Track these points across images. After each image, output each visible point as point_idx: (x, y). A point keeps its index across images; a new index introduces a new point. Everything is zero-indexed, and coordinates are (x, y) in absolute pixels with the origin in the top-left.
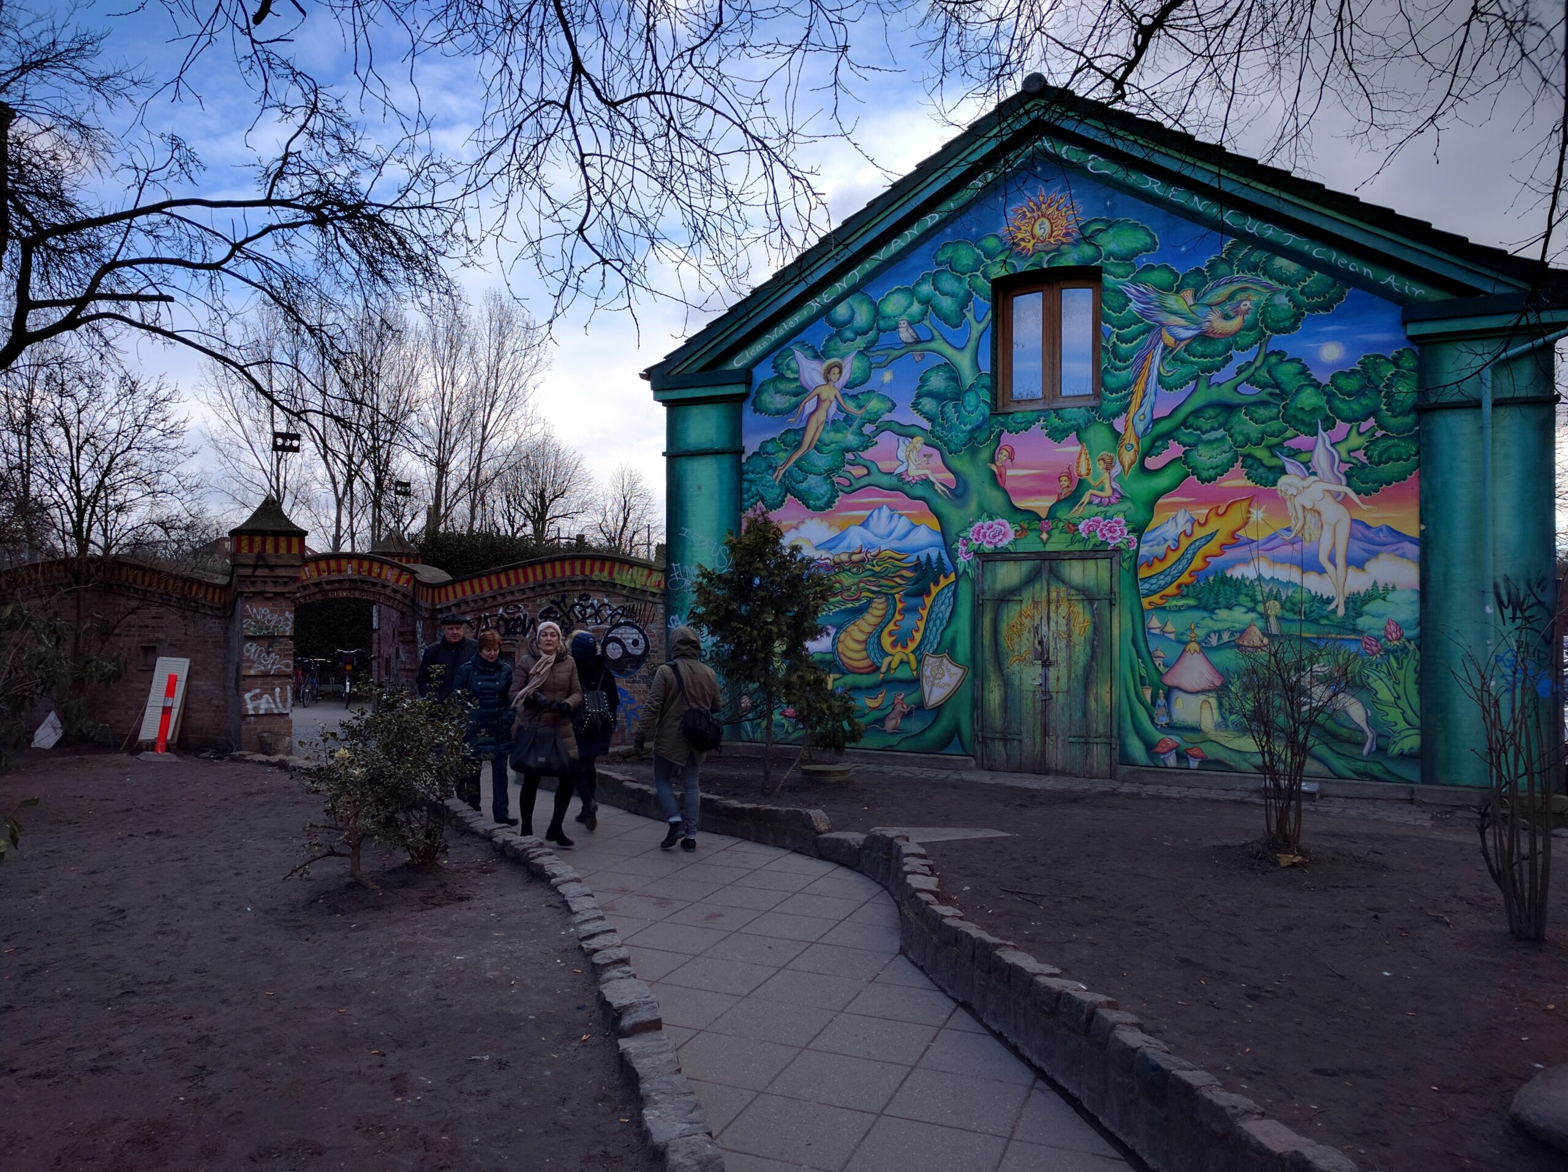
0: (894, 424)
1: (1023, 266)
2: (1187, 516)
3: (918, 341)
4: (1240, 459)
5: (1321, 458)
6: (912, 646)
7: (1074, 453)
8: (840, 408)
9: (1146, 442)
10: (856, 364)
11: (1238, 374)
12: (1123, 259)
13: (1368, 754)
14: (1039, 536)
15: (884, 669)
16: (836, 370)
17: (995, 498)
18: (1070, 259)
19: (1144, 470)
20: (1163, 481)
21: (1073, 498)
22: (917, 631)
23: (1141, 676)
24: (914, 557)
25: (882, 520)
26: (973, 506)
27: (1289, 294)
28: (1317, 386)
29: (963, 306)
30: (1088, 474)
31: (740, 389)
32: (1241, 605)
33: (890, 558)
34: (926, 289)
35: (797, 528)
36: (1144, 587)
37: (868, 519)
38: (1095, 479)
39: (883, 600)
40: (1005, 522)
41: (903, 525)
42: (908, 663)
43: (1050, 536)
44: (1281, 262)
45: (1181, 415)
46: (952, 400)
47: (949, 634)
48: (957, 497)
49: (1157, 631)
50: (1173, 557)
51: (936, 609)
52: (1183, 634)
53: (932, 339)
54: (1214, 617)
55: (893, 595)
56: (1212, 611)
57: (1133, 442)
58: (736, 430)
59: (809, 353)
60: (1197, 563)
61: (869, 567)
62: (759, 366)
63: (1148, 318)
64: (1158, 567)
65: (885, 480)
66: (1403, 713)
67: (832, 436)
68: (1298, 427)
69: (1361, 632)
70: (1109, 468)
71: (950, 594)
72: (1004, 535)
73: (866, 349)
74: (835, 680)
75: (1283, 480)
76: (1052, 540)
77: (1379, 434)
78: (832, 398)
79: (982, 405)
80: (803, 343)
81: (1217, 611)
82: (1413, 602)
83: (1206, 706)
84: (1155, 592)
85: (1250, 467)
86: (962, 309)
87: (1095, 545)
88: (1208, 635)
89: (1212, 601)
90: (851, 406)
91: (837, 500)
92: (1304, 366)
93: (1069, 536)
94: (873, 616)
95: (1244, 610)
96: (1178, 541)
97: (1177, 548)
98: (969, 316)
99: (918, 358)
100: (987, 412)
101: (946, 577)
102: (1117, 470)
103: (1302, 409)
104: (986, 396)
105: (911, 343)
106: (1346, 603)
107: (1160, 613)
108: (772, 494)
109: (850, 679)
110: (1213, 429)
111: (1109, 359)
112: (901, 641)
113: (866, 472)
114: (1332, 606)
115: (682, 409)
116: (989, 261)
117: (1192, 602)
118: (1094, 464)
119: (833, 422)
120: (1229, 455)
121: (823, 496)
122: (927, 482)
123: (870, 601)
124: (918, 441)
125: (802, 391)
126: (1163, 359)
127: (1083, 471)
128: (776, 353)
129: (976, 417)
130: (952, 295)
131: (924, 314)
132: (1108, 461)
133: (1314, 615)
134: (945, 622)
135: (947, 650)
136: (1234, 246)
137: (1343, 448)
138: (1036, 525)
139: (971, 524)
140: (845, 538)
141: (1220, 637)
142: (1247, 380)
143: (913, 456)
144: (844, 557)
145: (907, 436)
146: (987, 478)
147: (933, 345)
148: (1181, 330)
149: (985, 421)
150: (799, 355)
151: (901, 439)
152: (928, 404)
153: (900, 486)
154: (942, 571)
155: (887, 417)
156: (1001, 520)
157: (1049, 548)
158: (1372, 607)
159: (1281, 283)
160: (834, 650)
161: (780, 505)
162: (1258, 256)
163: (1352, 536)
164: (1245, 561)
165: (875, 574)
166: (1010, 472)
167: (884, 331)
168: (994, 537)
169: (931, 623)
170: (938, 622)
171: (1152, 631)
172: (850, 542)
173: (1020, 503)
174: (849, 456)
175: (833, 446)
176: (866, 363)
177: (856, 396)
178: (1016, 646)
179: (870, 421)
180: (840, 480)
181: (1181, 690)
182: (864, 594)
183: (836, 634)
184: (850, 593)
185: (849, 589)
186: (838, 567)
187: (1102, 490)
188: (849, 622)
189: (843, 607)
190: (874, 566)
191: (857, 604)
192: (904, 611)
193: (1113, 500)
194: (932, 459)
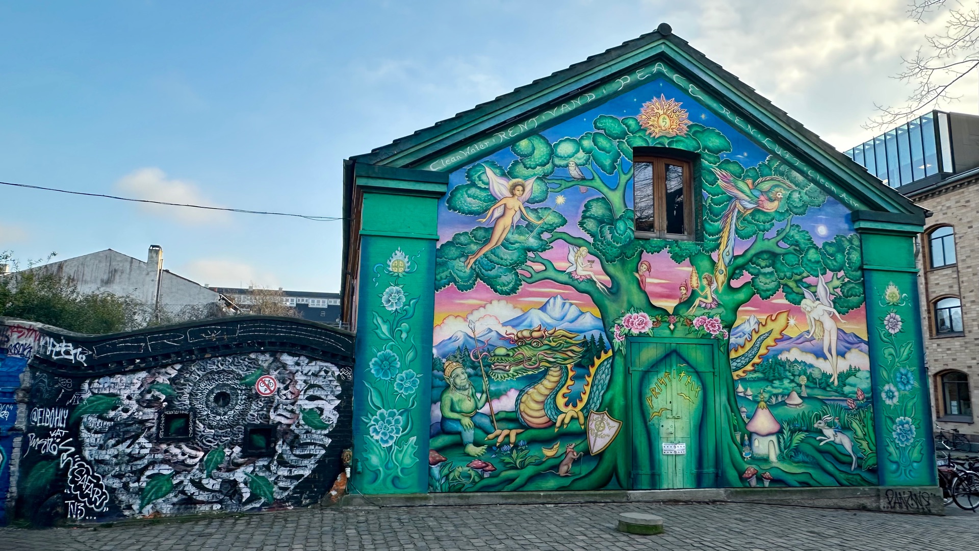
0: (565, 235)
1: (653, 143)
2: (756, 320)
3: (583, 179)
4: (782, 286)
5: (821, 290)
6: (580, 405)
7: (689, 272)
8: (522, 217)
9: (730, 269)
11: (778, 235)
12: (713, 152)
13: (855, 469)
14: (668, 327)
15: (558, 424)
16: (520, 188)
17: (639, 298)
18: (683, 146)
19: (730, 287)
20: (741, 296)
21: (688, 302)
22: (584, 394)
23: (734, 425)
24: (581, 336)
25: (556, 308)
26: (624, 302)
27: (800, 193)
28: (816, 248)
29: (615, 160)
30: (697, 287)
31: (438, 188)
32: (787, 378)
33: (563, 336)
34: (587, 143)
36: (733, 365)
37: (545, 305)
39: (558, 369)
40: (646, 315)
42: (578, 419)
43: (675, 327)
44: (795, 174)
45: (749, 255)
46: (608, 224)
47: (608, 396)
49: (742, 394)
50: (748, 346)
51: (598, 377)
52: (756, 396)
53: (593, 179)
54: (774, 385)
56: (772, 382)
57: (723, 269)
59: (498, 171)
60: (763, 351)
61: (546, 342)
62: (454, 173)
63: (728, 192)
64: (741, 352)
65: (559, 276)
66: (868, 444)
67: (515, 237)
68: (809, 271)
69: (845, 396)
70: (710, 284)
71: (609, 366)
72: (646, 324)
73: (544, 176)
75: (804, 301)
76: (676, 330)
77: (846, 280)
78: (517, 209)
79: (628, 230)
80: (493, 165)
81: (774, 382)
82: (867, 378)
83: (771, 443)
84: (740, 368)
85: (787, 292)
86: (613, 162)
87: (703, 335)
89: (771, 375)
90: (532, 217)
91: (520, 287)
92: (810, 236)
93: (688, 327)
94: (549, 381)
95: (789, 381)
96: (751, 336)
97: (751, 340)
98: (619, 168)
99: (583, 190)
100: (632, 236)
101: (606, 352)
102: (714, 286)
103: (810, 261)
104: (631, 225)
105: (578, 179)
106: (838, 378)
107: (743, 382)
108: (463, 278)
109: (530, 433)
110: (767, 266)
111: (707, 213)
113: (544, 268)
114: (832, 380)
116: (631, 135)
117: (760, 375)
118: (701, 281)
119: (517, 227)
120: (776, 283)
121: (509, 283)
122: (591, 281)
123: (547, 370)
124: (584, 250)
126: (738, 219)
127: (695, 285)
128: (469, 166)
129: (625, 239)
130: (607, 152)
131: (587, 160)
132: (709, 279)
133: (823, 385)
134: (605, 387)
135: (607, 408)
136: (771, 159)
137: (831, 286)
138: (666, 319)
139: (623, 315)
140: (526, 318)
141: (777, 399)
142: (782, 239)
143: (580, 260)
144: (526, 334)
145: (575, 245)
146: (632, 283)
147: (594, 184)
148: (746, 203)
149: (631, 242)
150: (489, 171)
151: (571, 247)
152: (591, 225)
153: (572, 283)
154: (603, 348)
155: (560, 229)
156: (643, 313)
157: (675, 335)
158: (851, 380)
159: (796, 186)
161: (470, 287)
162: (784, 168)
163: (838, 338)
164: (789, 350)
166: (648, 280)
167: (558, 167)
168: (639, 325)
169: (595, 388)
170: (600, 387)
171: (740, 394)
172: (531, 322)
173: (657, 303)
174: (530, 254)
175: (517, 245)
176: (544, 188)
177: (536, 210)
178: (655, 406)
179: (547, 230)
180: (522, 272)
181: (758, 434)
182: (541, 364)
183: (519, 395)
184: (530, 363)
185: (530, 359)
186: (520, 341)
187: (706, 298)
188: (529, 386)
189: (525, 374)
190: (550, 342)
191: (536, 372)
192: (574, 378)
193: (713, 306)
194: (593, 265)
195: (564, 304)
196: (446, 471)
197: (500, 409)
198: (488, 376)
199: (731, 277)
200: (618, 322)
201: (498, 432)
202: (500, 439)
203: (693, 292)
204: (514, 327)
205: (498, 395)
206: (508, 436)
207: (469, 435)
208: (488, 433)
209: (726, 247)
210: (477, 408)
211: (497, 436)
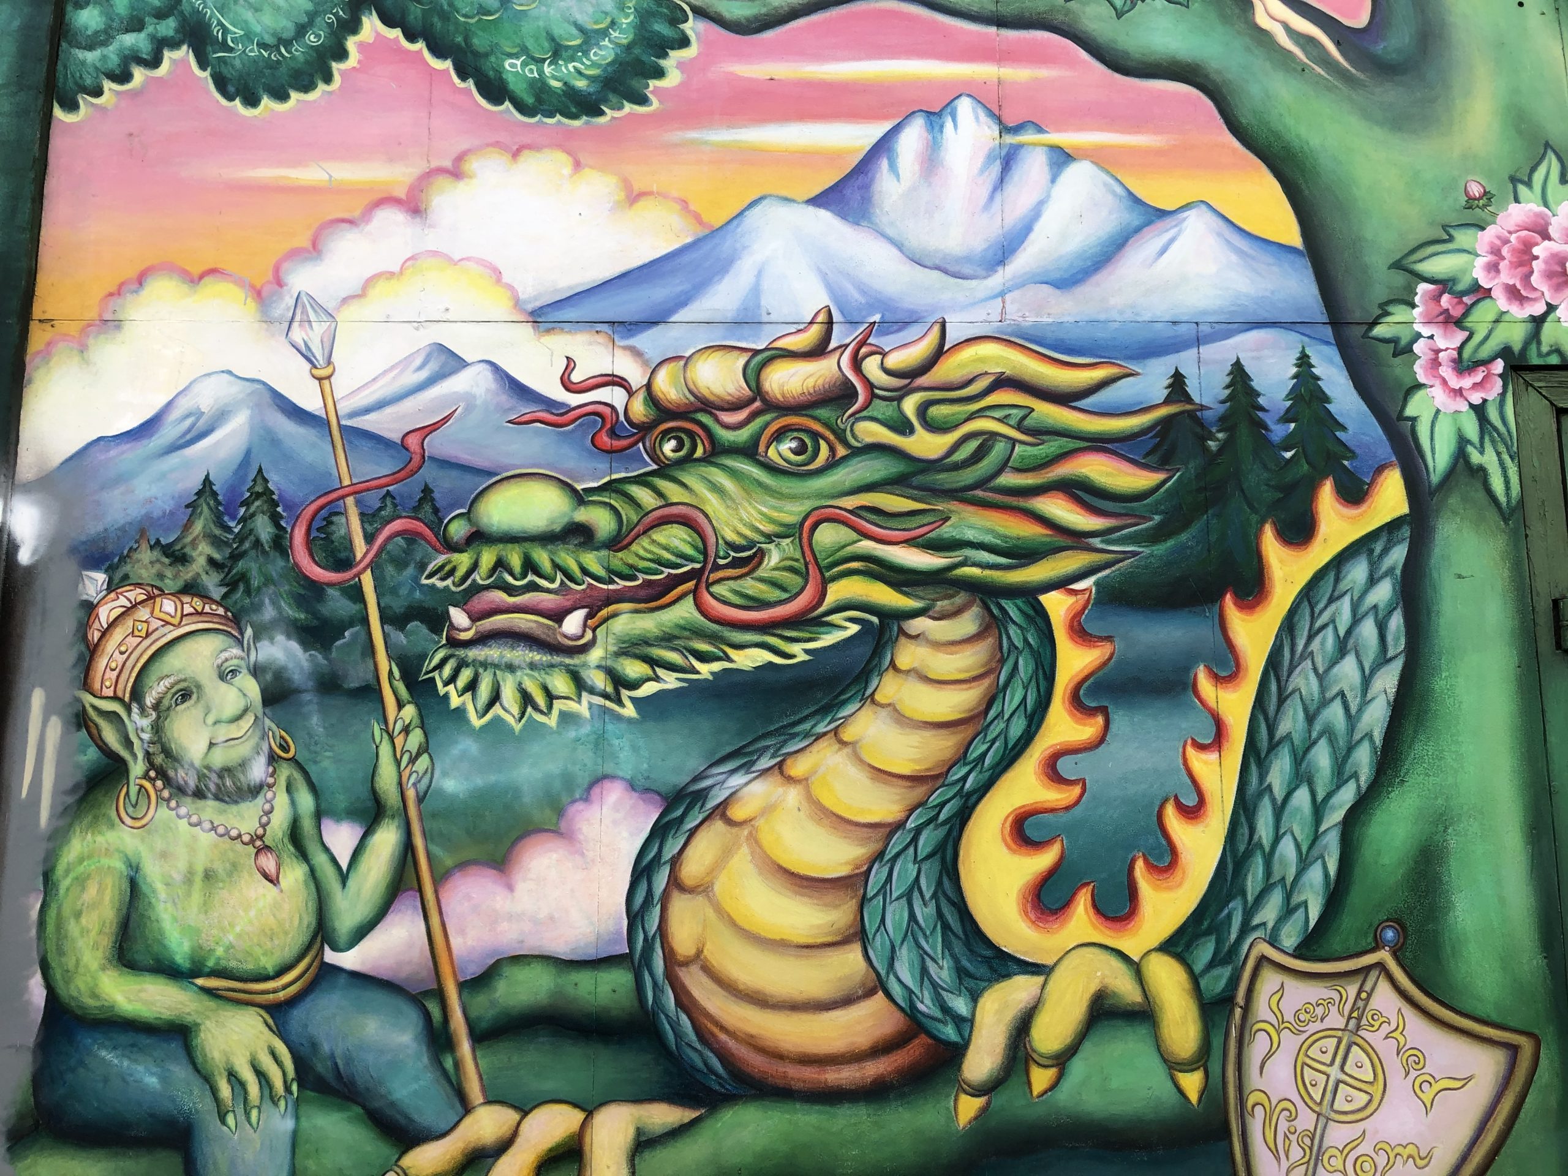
6: (1165, 908)
15: (980, 1063)
22: (1193, 812)
24: (1150, 381)
25: (948, 186)
26: (1479, 124)
37: (864, 170)
41: (1073, 205)
47: (1393, 831)
48: (1384, 68)
74: (645, 1144)
91: (675, 58)
101: (1354, 493)
139: (1476, 211)
169: (1279, 768)
172: (756, 291)
182: (837, 592)
183: (660, 832)
184: (751, 586)
185: (747, 560)
186: (672, 433)
188: (743, 758)
189: (705, 670)
190: (903, 427)
191: (799, 652)
195: (1008, 157)
200: (1439, 265)
201: (487, 1124)
204: (622, 330)
206: (567, 1156)
207: (249, 1153)
210: (323, 934)
211: (480, 1160)
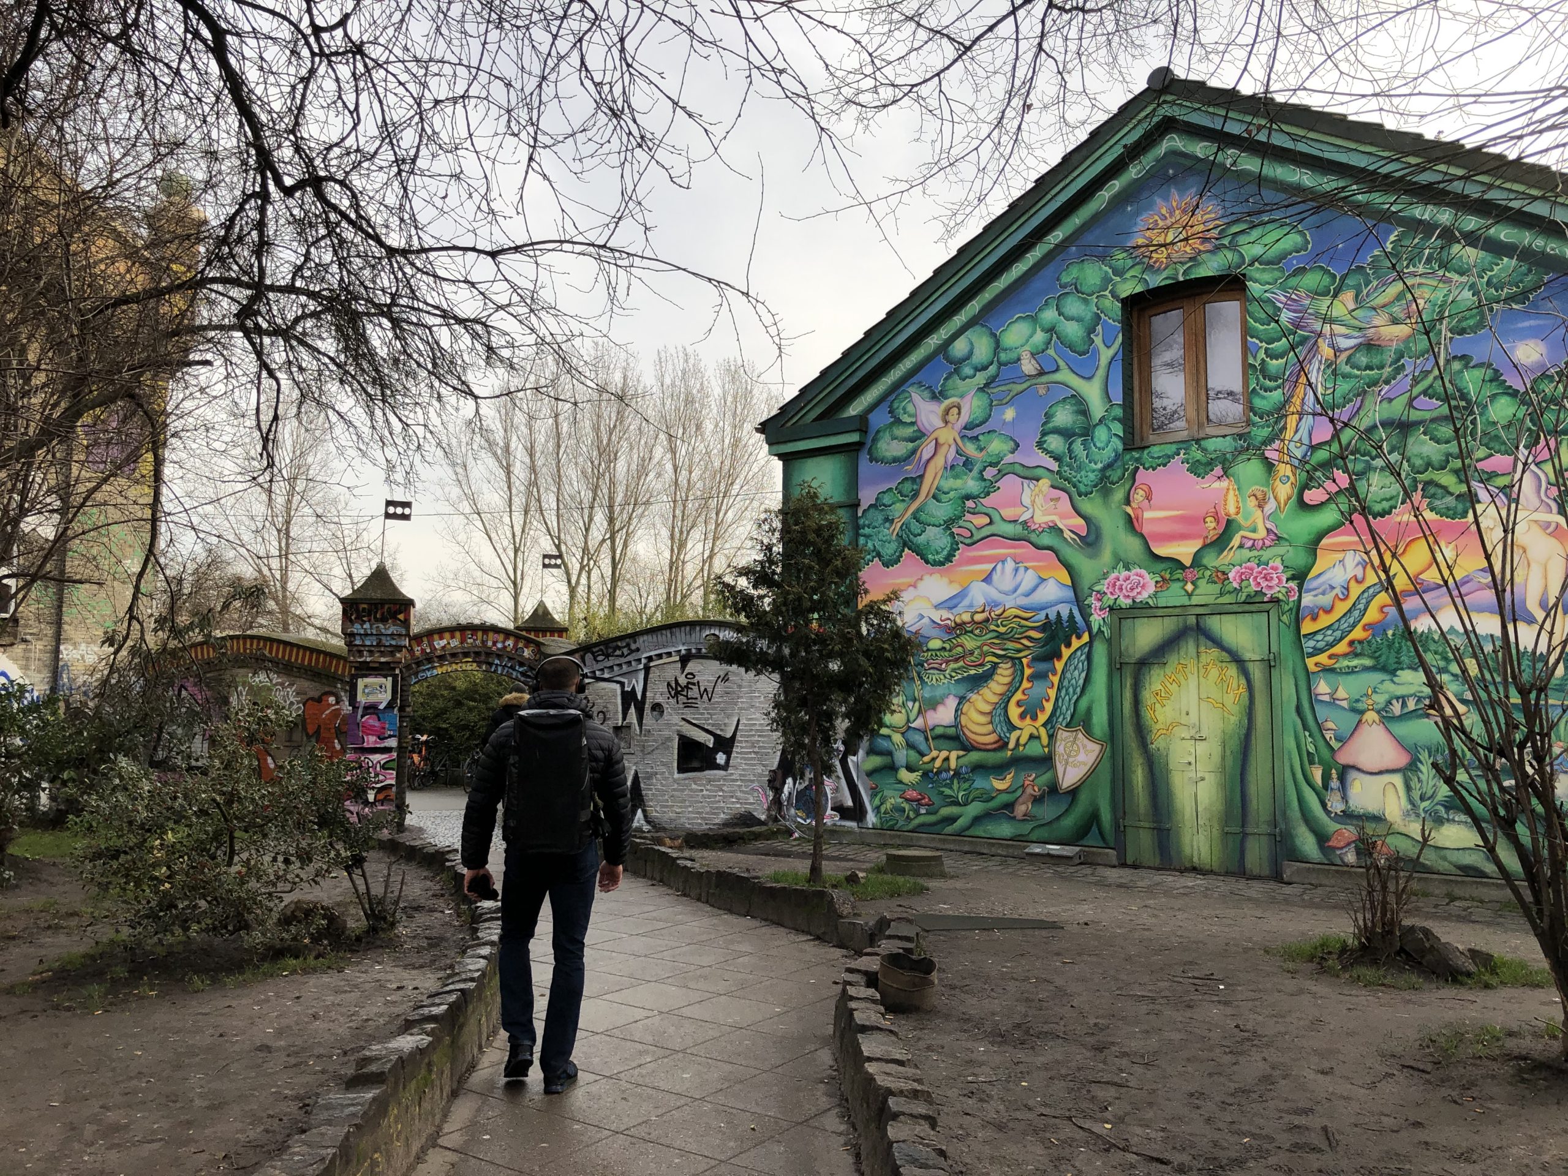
0: (1017, 467)
1: (1156, 281)
3: (1042, 373)
4: (1420, 487)
6: (1042, 718)
7: (1220, 489)
8: (959, 452)
9: (1304, 471)
10: (976, 402)
11: (1412, 386)
12: (1269, 263)
14: (1183, 588)
16: (955, 410)
17: (1132, 546)
18: (1210, 267)
19: (1303, 505)
20: (1326, 518)
21: (1221, 542)
22: (1048, 700)
23: (1309, 753)
24: (1042, 616)
25: (1005, 576)
26: (1107, 556)
27: (1472, 287)
28: (1514, 394)
29: (1091, 330)
30: (1238, 513)
31: (854, 438)
33: (1015, 617)
34: (1050, 315)
35: (915, 586)
36: (1308, 645)
37: (990, 574)
38: (1246, 519)
39: (1009, 665)
40: (1143, 572)
41: (1028, 579)
42: (1038, 738)
43: (1196, 587)
45: (1344, 439)
46: (1081, 436)
48: (1089, 545)
49: (1326, 698)
50: (1342, 608)
51: (1068, 675)
52: (1357, 701)
53: (1057, 370)
54: (1396, 679)
55: (1020, 659)
56: (1393, 673)
57: (1289, 473)
58: (853, 483)
59: (926, 394)
60: (1372, 615)
61: (993, 627)
62: (874, 413)
63: (1302, 328)
64: (1325, 621)
65: (1009, 529)
67: (949, 483)
68: (1492, 445)
70: (1261, 505)
71: (1083, 657)
72: (1143, 587)
73: (987, 385)
74: (958, 757)
76: (1197, 592)
78: (951, 441)
79: (1114, 439)
80: (920, 384)
81: (1399, 673)
83: (1390, 789)
84: (1321, 651)
85: (1433, 496)
86: (1089, 334)
87: (1248, 596)
88: (1389, 702)
89: (1392, 660)
90: (970, 449)
92: (1496, 371)
93: (1218, 587)
94: (999, 683)
96: (1347, 589)
97: (1347, 597)
98: (1098, 341)
99: (1042, 392)
100: (1120, 447)
101: (1079, 637)
102: (1271, 506)
103: (1495, 423)
104: (1118, 429)
105: (1035, 376)
107: (1331, 677)
108: (889, 550)
109: (974, 756)
111: (1257, 379)
112: (1030, 711)
113: (988, 520)
115: (797, 464)
116: (1118, 279)
117: (1368, 662)
118: (1244, 501)
119: (952, 467)
121: (943, 550)
122: (1055, 530)
123: (995, 666)
124: (1044, 483)
125: (919, 436)
126: (1321, 374)
127: (1232, 510)
128: (893, 396)
129: (1108, 454)
130: (1079, 320)
131: (1048, 343)
132: (1260, 496)
134: (1078, 690)
135: (1082, 722)
136: (1402, 237)
138: (1179, 574)
139: (1105, 576)
140: (966, 596)
141: (1404, 705)
142: (1425, 393)
143: (1039, 501)
144: (966, 617)
145: (1032, 479)
146: (1121, 523)
147: (1057, 377)
148: (1341, 340)
149: (1118, 457)
150: (916, 397)
151: (1026, 482)
152: (1055, 442)
154: (1074, 630)
155: (1009, 458)
156: (1138, 570)
157: (1195, 600)
159: (1463, 275)
160: (957, 724)
161: (897, 561)
165: (1000, 636)
166: (1147, 515)
167: (1005, 364)
168: (1132, 589)
169: (1063, 692)
170: (1071, 690)
171: (1320, 698)
172: (972, 600)
173: (1161, 551)
174: (970, 504)
175: (952, 494)
176: (986, 401)
177: (976, 438)
178: (1161, 718)
179: (991, 465)
180: (960, 531)
181: (1359, 770)
182: (988, 659)
183: (959, 704)
184: (972, 658)
185: (972, 653)
186: (960, 628)
187: (1254, 531)
188: (972, 690)
189: (965, 674)
190: (998, 626)
191: (981, 671)
192: (1031, 678)
193: (1267, 543)
194: (1059, 505)
195: (1017, 570)
196: (877, 802)
197: (937, 722)
198: (920, 678)
199: (1305, 487)
200: (1096, 588)
201: (934, 753)
202: (938, 764)
203: (1229, 523)
204: (950, 608)
205: (933, 704)
206: (947, 759)
207: (902, 756)
208: (923, 755)
209: (1296, 431)
210: (908, 721)
211: (934, 759)
